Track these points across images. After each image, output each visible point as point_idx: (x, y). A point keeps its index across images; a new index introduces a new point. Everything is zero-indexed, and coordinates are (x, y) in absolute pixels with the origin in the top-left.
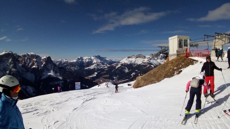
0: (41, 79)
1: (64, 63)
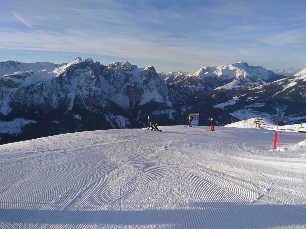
0: (139, 104)
1: (178, 79)
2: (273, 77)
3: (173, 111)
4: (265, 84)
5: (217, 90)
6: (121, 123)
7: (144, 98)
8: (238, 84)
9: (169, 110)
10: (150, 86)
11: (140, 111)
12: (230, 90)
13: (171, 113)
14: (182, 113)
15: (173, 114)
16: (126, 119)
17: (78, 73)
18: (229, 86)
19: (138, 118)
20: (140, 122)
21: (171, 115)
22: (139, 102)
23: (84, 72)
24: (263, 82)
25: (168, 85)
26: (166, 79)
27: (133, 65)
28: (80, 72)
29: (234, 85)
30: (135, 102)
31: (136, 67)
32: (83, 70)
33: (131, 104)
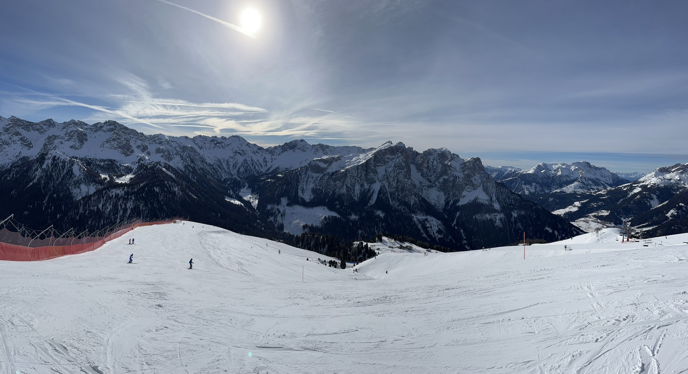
0: (458, 204)
1: (509, 175)
2: (617, 181)
3: (502, 215)
4: (609, 188)
5: (556, 192)
6: (431, 227)
7: (464, 196)
8: (580, 188)
9: (496, 214)
10: (474, 181)
11: (458, 214)
12: (570, 194)
13: (498, 218)
14: (513, 220)
15: (501, 219)
16: (439, 222)
17: (387, 160)
18: (569, 189)
19: (455, 222)
20: (456, 228)
21: (498, 221)
22: (458, 201)
23: (394, 159)
24: (607, 185)
25: (496, 182)
26: (494, 175)
27: (454, 154)
28: (388, 158)
29: (575, 188)
30: (452, 201)
31: (458, 156)
32: (393, 157)
33: (447, 203)
